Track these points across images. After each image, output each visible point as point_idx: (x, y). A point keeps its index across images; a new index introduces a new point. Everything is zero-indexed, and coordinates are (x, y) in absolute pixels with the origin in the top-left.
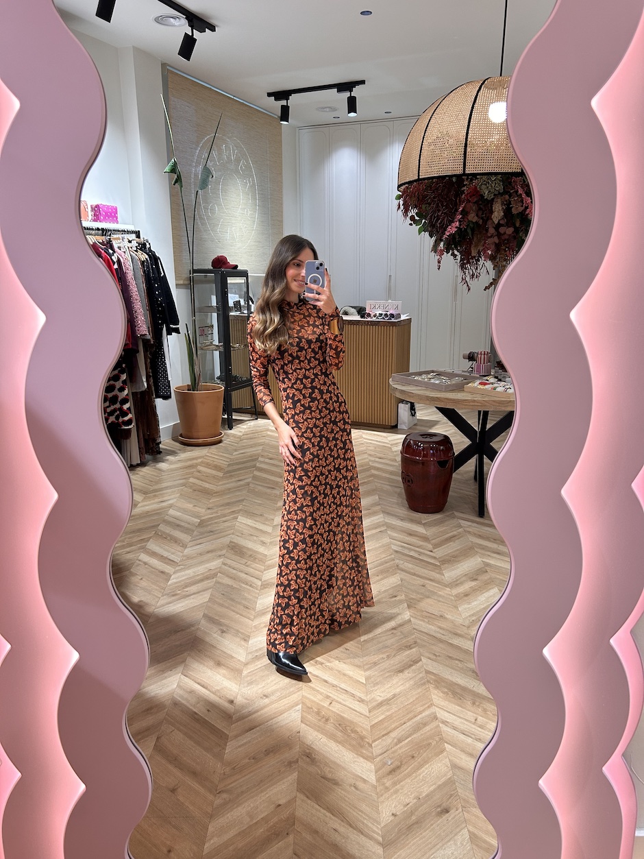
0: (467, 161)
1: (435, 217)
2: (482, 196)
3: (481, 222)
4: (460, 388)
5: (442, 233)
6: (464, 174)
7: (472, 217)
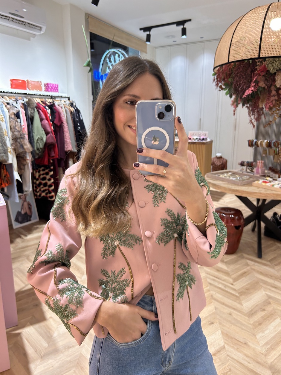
0: (261, 50)
1: (237, 85)
2: (268, 71)
3: (266, 87)
4: (250, 184)
5: (242, 94)
6: (259, 57)
7: (262, 84)
